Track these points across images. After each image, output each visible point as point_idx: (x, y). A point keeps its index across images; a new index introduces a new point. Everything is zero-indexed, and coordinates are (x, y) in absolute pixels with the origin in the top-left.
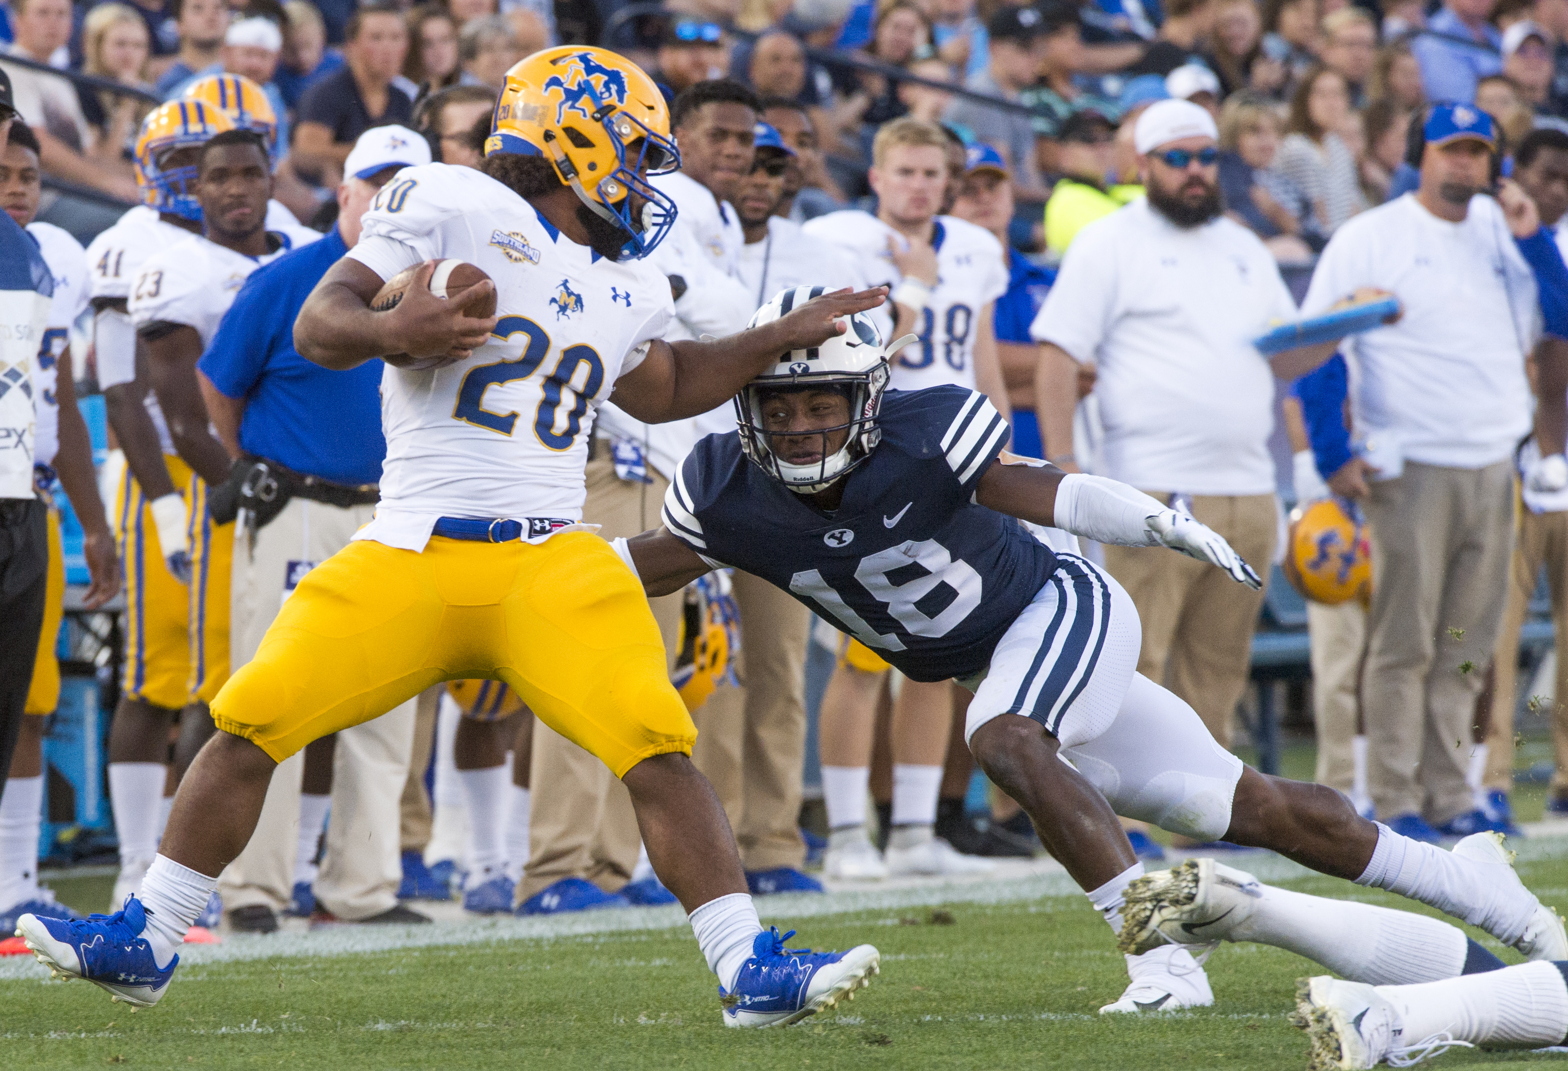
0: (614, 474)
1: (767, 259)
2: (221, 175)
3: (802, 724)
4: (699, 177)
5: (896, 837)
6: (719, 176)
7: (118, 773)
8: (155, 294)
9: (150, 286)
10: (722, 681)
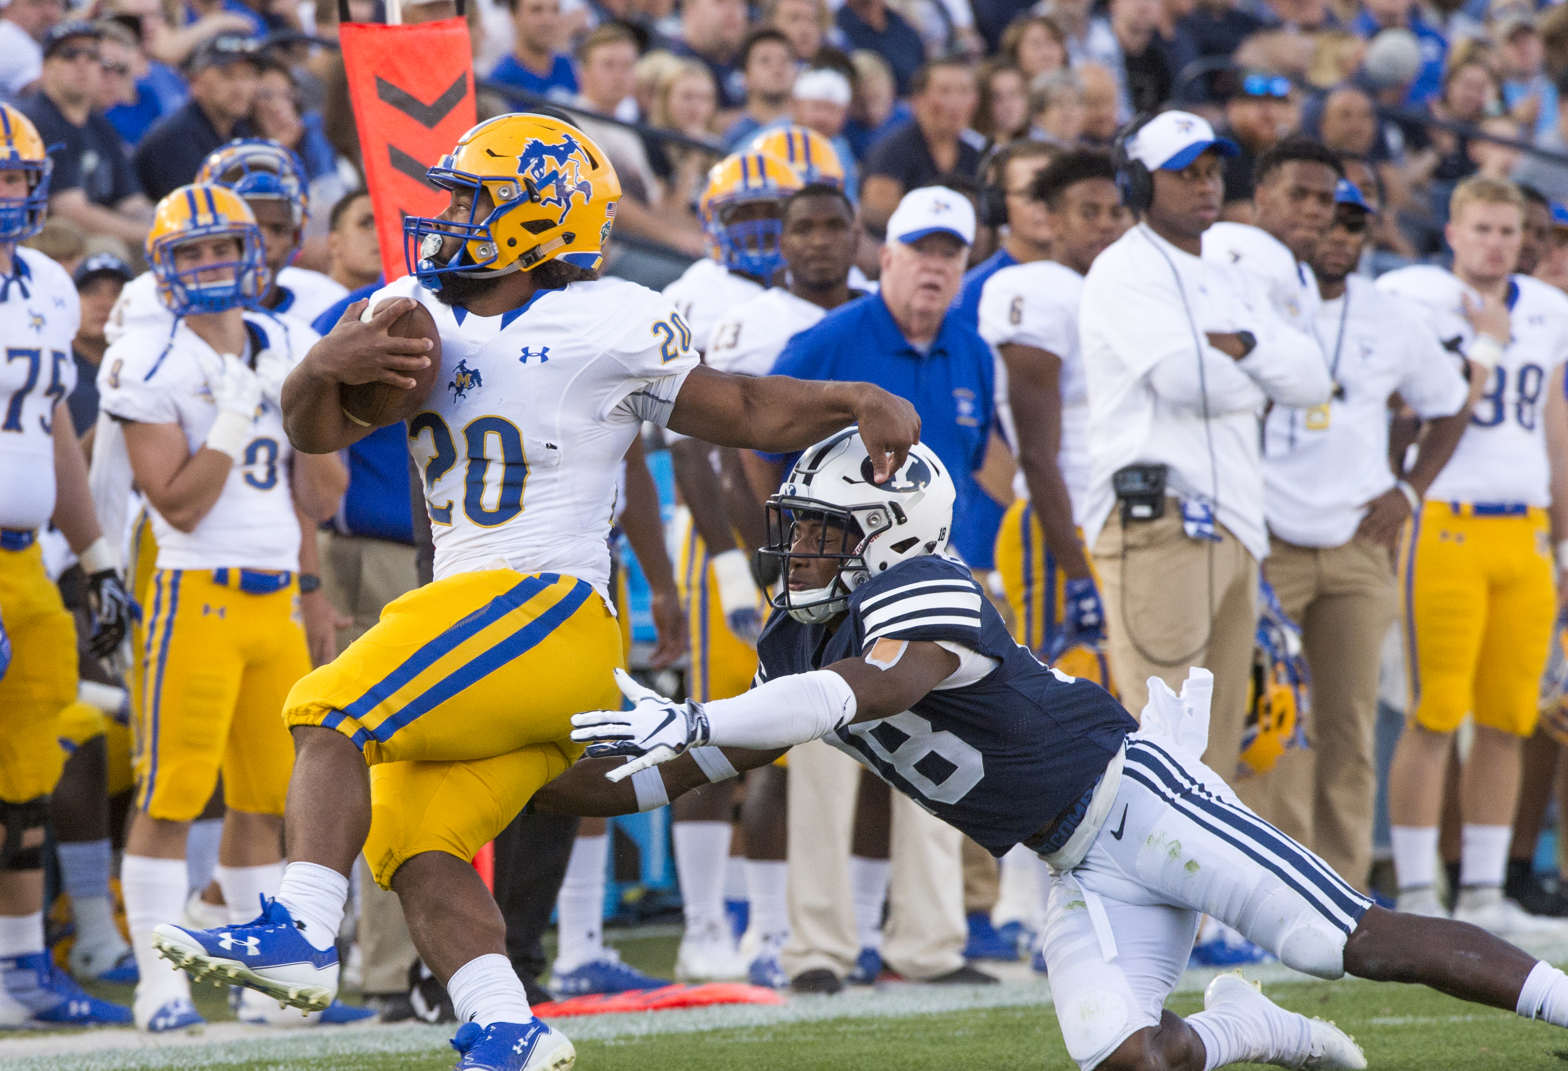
0: (1183, 533)
1: (1344, 316)
2: (805, 227)
3: (1372, 784)
4: (1279, 235)
5: (1465, 898)
6: (1300, 234)
7: (683, 832)
8: (733, 345)
9: (728, 338)
10: (1292, 743)
